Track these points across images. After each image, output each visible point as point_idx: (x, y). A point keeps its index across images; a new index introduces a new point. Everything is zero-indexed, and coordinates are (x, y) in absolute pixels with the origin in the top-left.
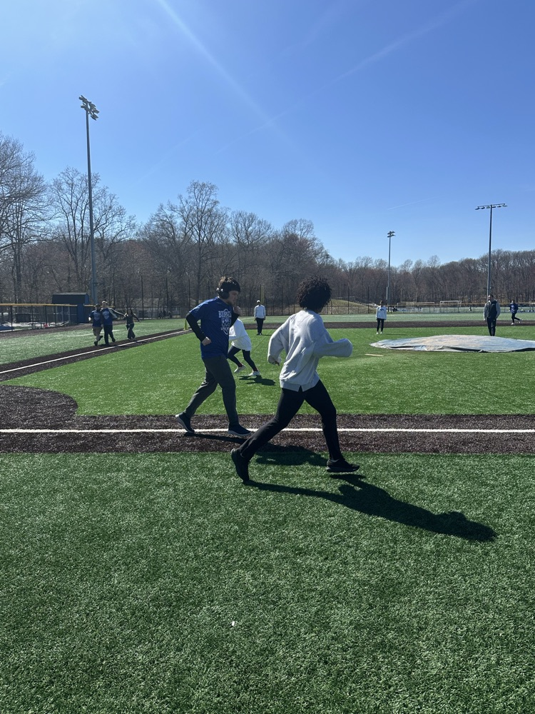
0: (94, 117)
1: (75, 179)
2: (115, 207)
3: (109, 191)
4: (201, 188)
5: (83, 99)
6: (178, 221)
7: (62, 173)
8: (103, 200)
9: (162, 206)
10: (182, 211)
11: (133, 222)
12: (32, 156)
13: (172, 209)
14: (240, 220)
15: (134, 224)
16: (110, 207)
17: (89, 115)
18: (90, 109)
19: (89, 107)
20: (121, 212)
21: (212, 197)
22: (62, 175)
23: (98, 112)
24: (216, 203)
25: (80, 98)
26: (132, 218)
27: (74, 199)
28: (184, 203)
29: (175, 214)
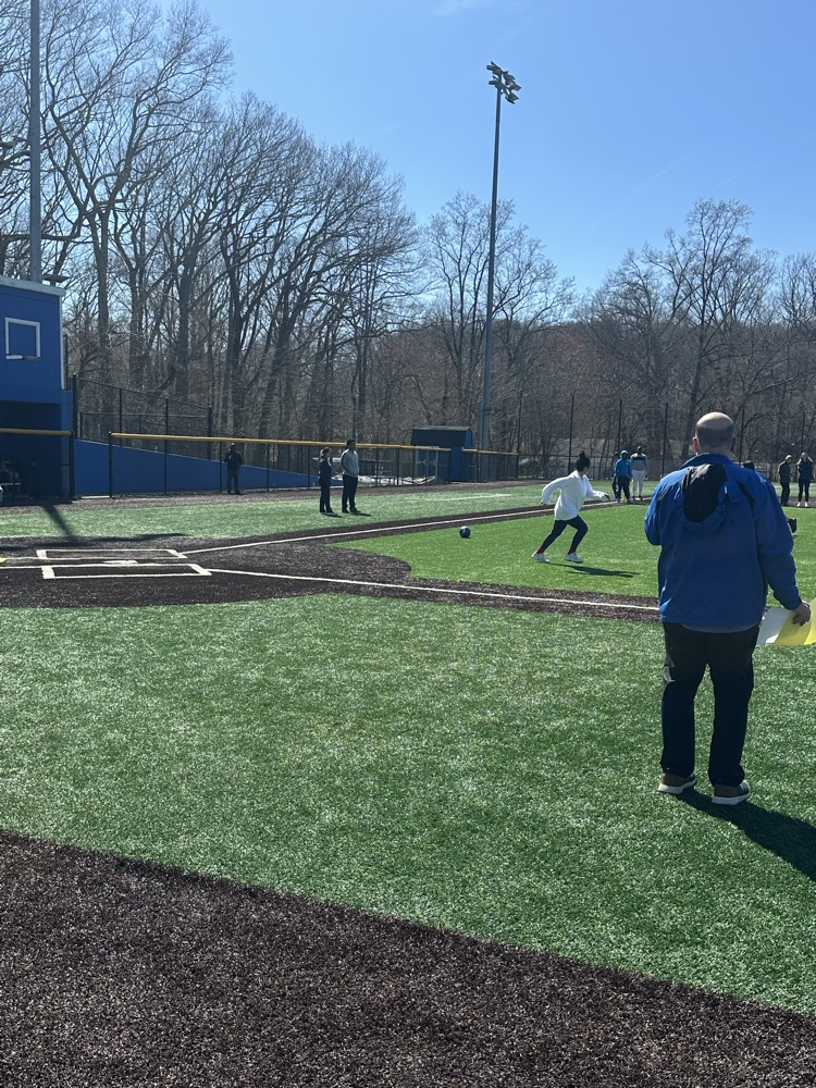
0: (511, 99)
1: (469, 215)
2: (537, 265)
3: (528, 235)
4: (714, 213)
5: (494, 68)
6: (663, 283)
7: (448, 204)
8: (516, 251)
9: (631, 254)
10: (672, 262)
11: (568, 291)
12: (399, 181)
13: (652, 259)
14: (804, 273)
15: (571, 294)
16: (529, 265)
17: (503, 96)
18: (504, 84)
19: (503, 81)
20: (548, 273)
21: (739, 231)
22: (447, 208)
23: (518, 88)
24: (744, 241)
25: (489, 68)
26: (567, 283)
27: (466, 252)
28: (678, 245)
29: (657, 269)
